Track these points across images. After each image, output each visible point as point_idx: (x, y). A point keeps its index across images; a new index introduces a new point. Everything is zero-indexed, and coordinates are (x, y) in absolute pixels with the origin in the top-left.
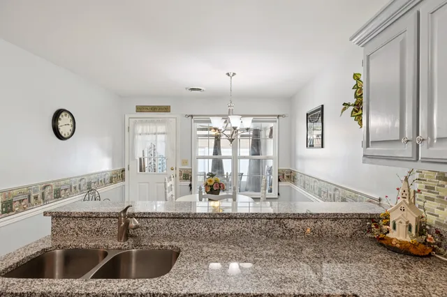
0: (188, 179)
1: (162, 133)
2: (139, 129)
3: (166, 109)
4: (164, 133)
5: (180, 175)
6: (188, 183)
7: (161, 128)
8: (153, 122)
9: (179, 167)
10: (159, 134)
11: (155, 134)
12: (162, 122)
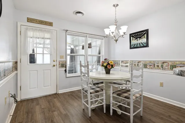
0: (64, 67)
1: (48, 39)
2: (30, 33)
3: (50, 24)
4: (49, 39)
5: (59, 65)
6: (64, 69)
7: (47, 35)
8: (41, 30)
9: (59, 59)
10: (46, 38)
11: (43, 38)
12: (48, 31)
